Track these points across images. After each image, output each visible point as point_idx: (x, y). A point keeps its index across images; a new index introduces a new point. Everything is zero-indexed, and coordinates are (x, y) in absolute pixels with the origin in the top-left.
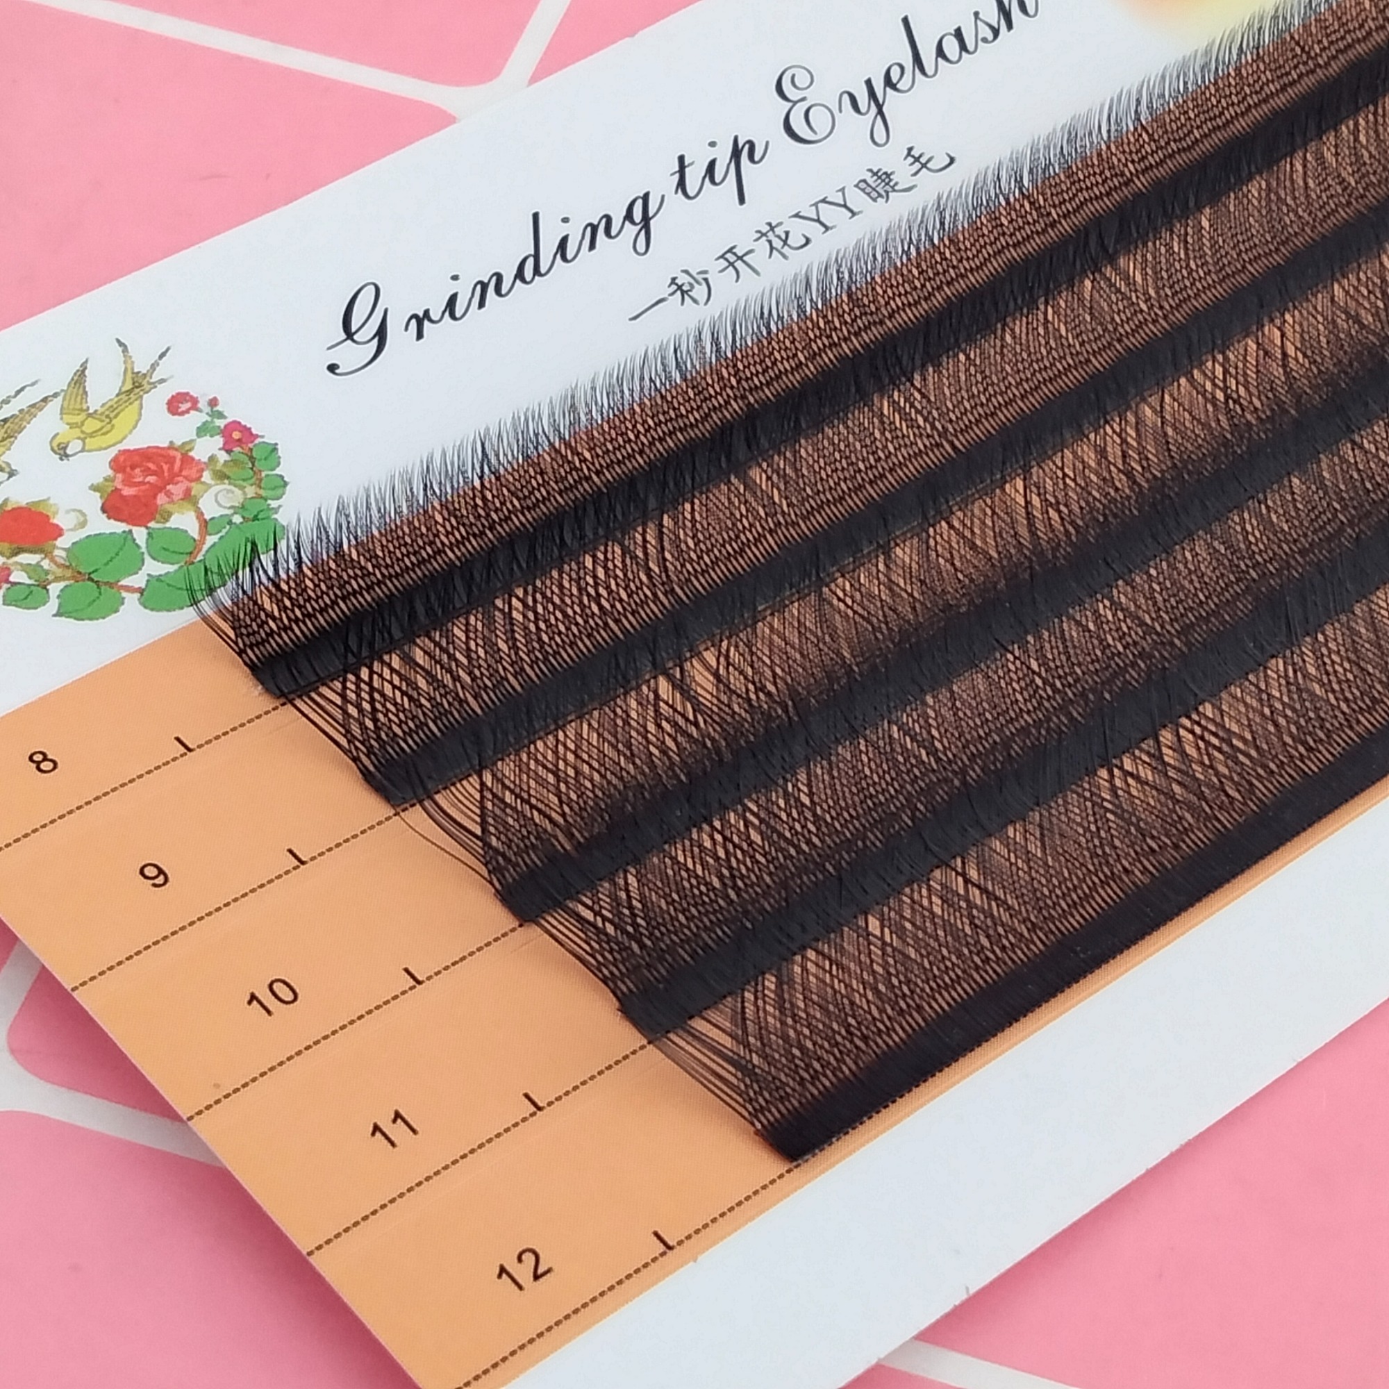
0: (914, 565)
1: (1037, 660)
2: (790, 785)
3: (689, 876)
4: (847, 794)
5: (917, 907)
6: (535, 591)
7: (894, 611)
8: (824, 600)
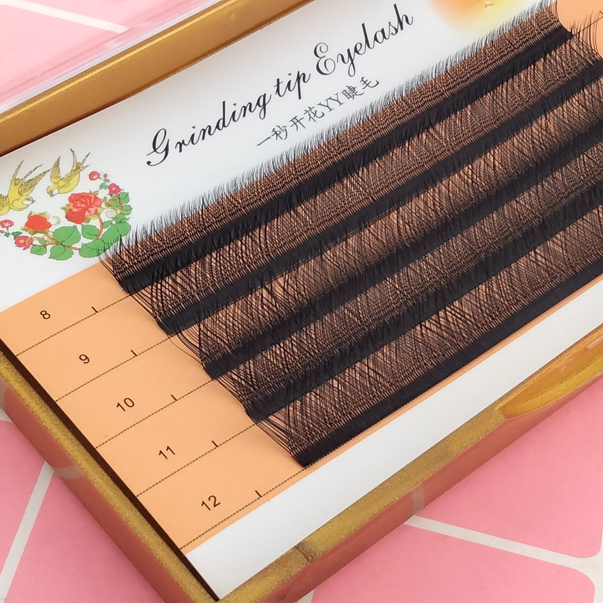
0: (356, 247)
1: (398, 284)
2: (308, 331)
3: (272, 364)
4: (328, 334)
5: (351, 377)
6: (220, 256)
7: (348, 263)
8: (323, 260)
